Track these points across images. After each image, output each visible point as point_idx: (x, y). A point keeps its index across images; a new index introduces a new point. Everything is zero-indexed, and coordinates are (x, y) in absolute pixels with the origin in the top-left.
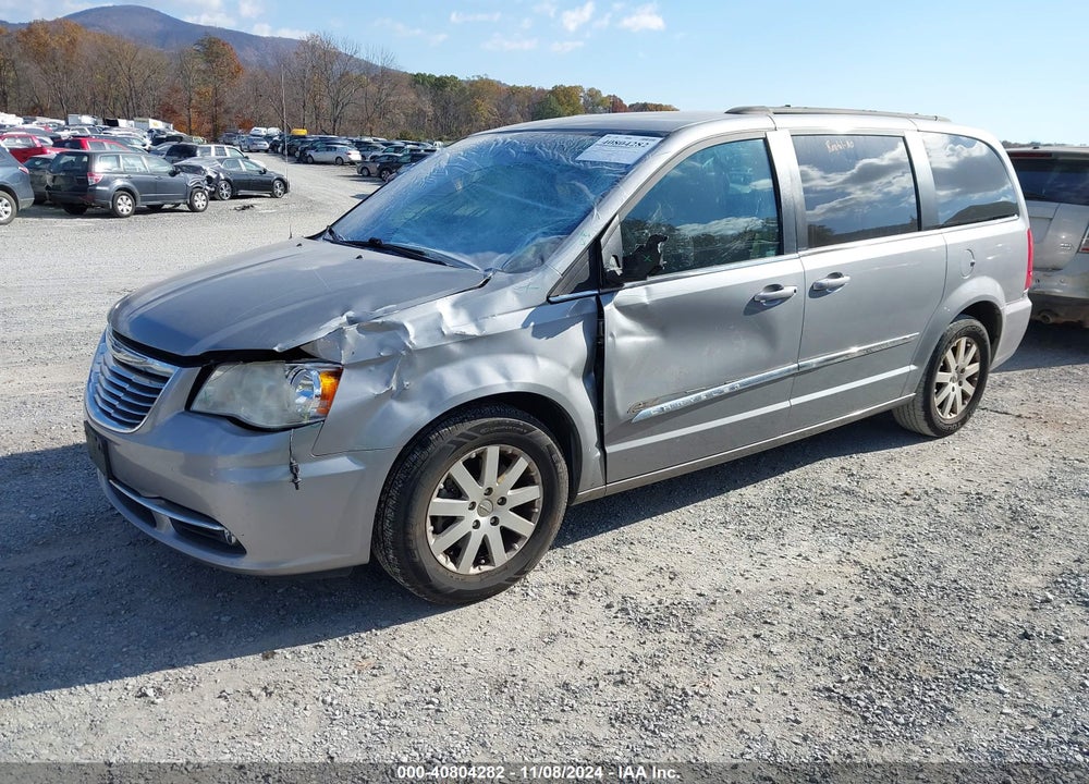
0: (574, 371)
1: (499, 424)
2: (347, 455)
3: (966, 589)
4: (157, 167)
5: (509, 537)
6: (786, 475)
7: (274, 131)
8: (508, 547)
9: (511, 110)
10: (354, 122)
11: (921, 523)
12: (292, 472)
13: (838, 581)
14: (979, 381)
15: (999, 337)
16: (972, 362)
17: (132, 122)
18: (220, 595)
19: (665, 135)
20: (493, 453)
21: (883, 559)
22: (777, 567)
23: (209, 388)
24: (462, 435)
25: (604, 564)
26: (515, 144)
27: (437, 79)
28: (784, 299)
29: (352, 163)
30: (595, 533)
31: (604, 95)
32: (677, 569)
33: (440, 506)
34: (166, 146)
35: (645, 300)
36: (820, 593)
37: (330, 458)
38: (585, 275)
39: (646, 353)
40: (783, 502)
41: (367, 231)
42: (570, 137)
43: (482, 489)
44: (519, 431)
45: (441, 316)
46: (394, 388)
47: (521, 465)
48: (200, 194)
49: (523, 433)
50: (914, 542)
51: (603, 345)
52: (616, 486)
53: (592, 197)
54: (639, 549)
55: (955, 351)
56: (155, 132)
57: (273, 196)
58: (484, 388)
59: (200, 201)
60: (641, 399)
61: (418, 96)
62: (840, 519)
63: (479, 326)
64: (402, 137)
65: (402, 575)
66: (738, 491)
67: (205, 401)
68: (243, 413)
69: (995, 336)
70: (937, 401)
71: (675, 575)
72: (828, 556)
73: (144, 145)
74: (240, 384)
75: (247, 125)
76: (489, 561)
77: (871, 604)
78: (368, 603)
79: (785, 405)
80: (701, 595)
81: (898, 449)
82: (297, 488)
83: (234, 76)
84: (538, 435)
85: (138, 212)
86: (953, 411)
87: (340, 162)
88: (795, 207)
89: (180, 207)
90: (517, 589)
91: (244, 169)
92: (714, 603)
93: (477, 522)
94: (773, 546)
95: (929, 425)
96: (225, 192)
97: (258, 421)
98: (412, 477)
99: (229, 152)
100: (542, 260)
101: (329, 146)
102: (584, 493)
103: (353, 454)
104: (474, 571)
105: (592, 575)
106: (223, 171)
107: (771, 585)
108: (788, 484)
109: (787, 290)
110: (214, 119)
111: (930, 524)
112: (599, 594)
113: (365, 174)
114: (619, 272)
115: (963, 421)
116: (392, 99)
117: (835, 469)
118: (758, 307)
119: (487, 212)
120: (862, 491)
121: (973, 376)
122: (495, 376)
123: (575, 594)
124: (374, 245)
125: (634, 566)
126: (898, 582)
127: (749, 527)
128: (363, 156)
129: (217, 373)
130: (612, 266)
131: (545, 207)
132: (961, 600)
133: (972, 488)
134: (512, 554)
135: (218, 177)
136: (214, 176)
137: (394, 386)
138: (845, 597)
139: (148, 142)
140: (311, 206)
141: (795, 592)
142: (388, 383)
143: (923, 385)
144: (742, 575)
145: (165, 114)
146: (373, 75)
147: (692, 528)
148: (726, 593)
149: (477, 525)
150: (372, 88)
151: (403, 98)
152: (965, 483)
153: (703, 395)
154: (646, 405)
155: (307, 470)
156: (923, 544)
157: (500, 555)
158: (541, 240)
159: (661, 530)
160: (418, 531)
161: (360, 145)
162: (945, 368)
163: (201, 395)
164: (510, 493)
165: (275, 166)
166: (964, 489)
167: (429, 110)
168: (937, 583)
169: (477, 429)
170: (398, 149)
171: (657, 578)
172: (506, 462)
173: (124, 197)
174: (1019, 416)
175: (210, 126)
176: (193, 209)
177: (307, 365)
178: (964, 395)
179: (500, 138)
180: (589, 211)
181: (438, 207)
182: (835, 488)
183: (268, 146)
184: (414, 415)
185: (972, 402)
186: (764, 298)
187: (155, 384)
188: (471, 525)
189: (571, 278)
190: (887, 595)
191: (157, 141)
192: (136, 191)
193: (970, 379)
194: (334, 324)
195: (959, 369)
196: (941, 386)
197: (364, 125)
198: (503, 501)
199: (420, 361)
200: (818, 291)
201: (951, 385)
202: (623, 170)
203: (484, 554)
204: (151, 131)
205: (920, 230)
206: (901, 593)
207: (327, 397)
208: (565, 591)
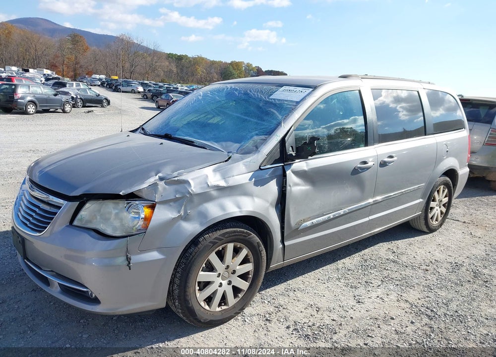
0: (271, 204)
1: (235, 232)
2: (157, 251)
3: (463, 316)
4: (47, 91)
5: (236, 290)
6: (363, 252)
7: (103, 77)
8: (235, 296)
9: (211, 71)
10: (140, 74)
11: (432, 278)
12: (128, 260)
13: (400, 312)
14: (448, 206)
15: (456, 185)
16: (446, 197)
17: (36, 70)
18: (82, 321)
19: (315, 88)
20: (230, 247)
21: (419, 299)
22: (368, 304)
23: (83, 213)
24: (216, 238)
25: (282, 303)
26: (237, 89)
27: (178, 56)
28: (368, 168)
29: (139, 92)
30: (275, 284)
31: (254, 66)
32: (319, 305)
33: (203, 276)
34: (52, 82)
35: (306, 168)
36: (392, 319)
37: (147, 252)
38: (278, 156)
39: (305, 194)
40: (365, 266)
41: (162, 129)
42: (265, 87)
43: (224, 266)
44: (244, 236)
45: (207, 176)
46: (183, 214)
47: (244, 252)
48: (68, 105)
49: (246, 236)
50: (431, 289)
51: (286, 190)
52: (289, 261)
53: (280, 117)
54: (299, 294)
55: (438, 192)
56: (47, 75)
57: (102, 106)
58: (228, 214)
59: (68, 108)
60: (302, 218)
61: (170, 63)
62: (393, 276)
63: (226, 181)
64: (162, 82)
65: (182, 313)
66: (342, 260)
67: (81, 220)
68: (102, 227)
69: (455, 185)
70: (430, 216)
71: (319, 309)
72: (392, 297)
73: (41, 81)
74: (99, 211)
75: (90, 73)
76: (226, 304)
77: (419, 326)
78: (162, 326)
79: (367, 219)
80: (333, 320)
81: (412, 239)
82: (130, 269)
83: (85, 51)
84: (253, 237)
85: (37, 112)
86: (437, 220)
87: (133, 92)
88: (373, 123)
89: (58, 111)
90: (239, 318)
91: (89, 94)
92: (341, 325)
93: (221, 283)
94: (364, 292)
95: (427, 228)
96: (80, 104)
97: (109, 231)
98: (190, 261)
99: (82, 86)
100: (257, 148)
101: (128, 84)
102: (273, 266)
103: (159, 250)
104: (218, 309)
105: (277, 309)
106: (79, 94)
107: (367, 314)
108: (365, 257)
109: (370, 164)
110: (75, 70)
111: (437, 280)
112: (282, 320)
113: (145, 97)
114: (294, 155)
115: (441, 225)
116: (158, 64)
117: (385, 249)
118: (357, 172)
119: (224, 122)
120: (401, 261)
121: (445, 204)
122: (233, 207)
123: (269, 320)
124: (167, 137)
125: (298, 304)
126: (429, 312)
127: (351, 281)
128: (144, 89)
129: (88, 205)
130: (291, 152)
131: (255, 121)
132: (462, 322)
133: (451, 260)
134: (238, 299)
135: (77, 97)
136: (75, 97)
137: (182, 213)
138: (405, 322)
139: (43, 80)
140: (120, 112)
141: (379, 318)
142: (179, 212)
143: (425, 208)
144: (352, 308)
145: (52, 67)
146: (149, 53)
147: (323, 282)
148: (346, 319)
149: (221, 285)
150: (149, 59)
151: (163, 64)
152: (449, 257)
153: (331, 216)
154: (305, 221)
155: (135, 259)
156: (436, 291)
157: (232, 301)
158: (256, 138)
159: (308, 283)
160: (191, 290)
161: (142, 84)
162: (434, 200)
163: (79, 217)
164: (238, 267)
165: (104, 93)
166: (449, 260)
167: (175, 70)
168: (448, 313)
169: (224, 235)
170: (160, 87)
171: (310, 311)
172: (236, 251)
173: (31, 105)
174: (464, 222)
175: (73, 73)
176: (64, 112)
177: (137, 202)
178: (442, 213)
179: (229, 86)
180: (279, 124)
181: (199, 119)
182: (387, 260)
183: (100, 83)
184: (192, 228)
185: (445, 215)
186: (360, 168)
187: (53, 210)
188: (218, 285)
189: (271, 157)
190: (426, 320)
191: (47, 79)
192: (37, 102)
193: (444, 205)
194: (151, 180)
195: (440, 200)
196: (432, 208)
197: (144, 75)
198: (234, 272)
199: (196, 200)
200: (383, 164)
201: (436, 208)
202: (295, 104)
203: (224, 301)
204: (44, 75)
205: (425, 135)
206: (432, 319)
207: (147, 219)
208: (264, 319)
